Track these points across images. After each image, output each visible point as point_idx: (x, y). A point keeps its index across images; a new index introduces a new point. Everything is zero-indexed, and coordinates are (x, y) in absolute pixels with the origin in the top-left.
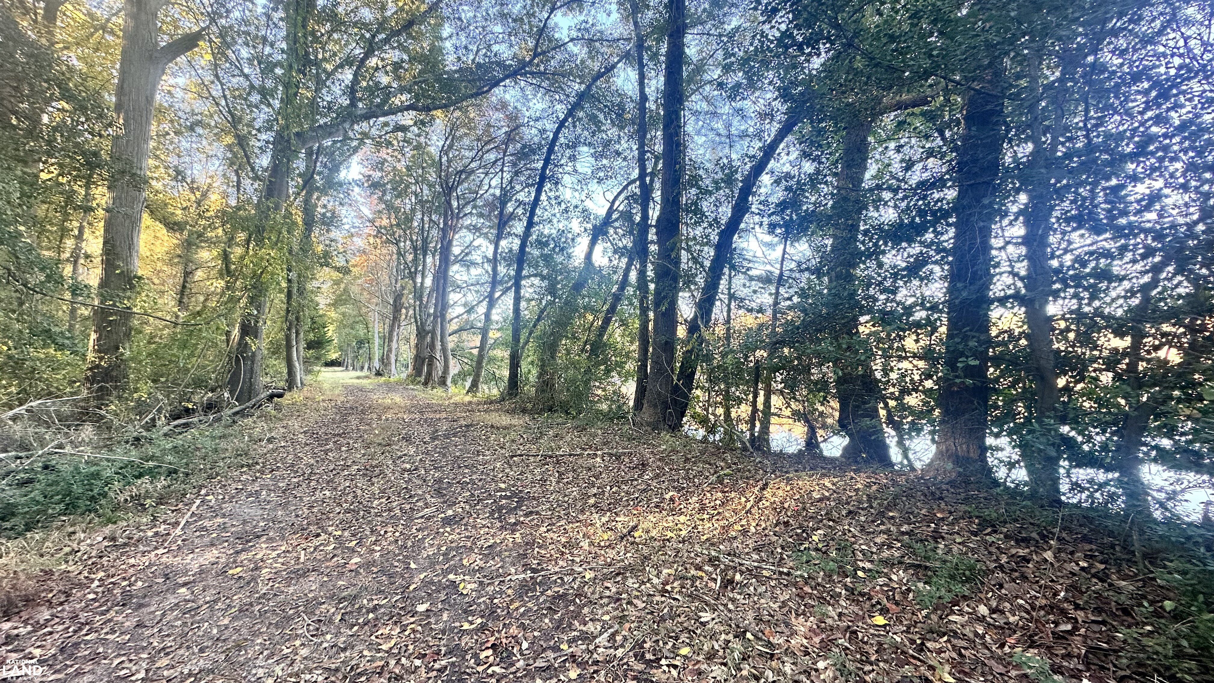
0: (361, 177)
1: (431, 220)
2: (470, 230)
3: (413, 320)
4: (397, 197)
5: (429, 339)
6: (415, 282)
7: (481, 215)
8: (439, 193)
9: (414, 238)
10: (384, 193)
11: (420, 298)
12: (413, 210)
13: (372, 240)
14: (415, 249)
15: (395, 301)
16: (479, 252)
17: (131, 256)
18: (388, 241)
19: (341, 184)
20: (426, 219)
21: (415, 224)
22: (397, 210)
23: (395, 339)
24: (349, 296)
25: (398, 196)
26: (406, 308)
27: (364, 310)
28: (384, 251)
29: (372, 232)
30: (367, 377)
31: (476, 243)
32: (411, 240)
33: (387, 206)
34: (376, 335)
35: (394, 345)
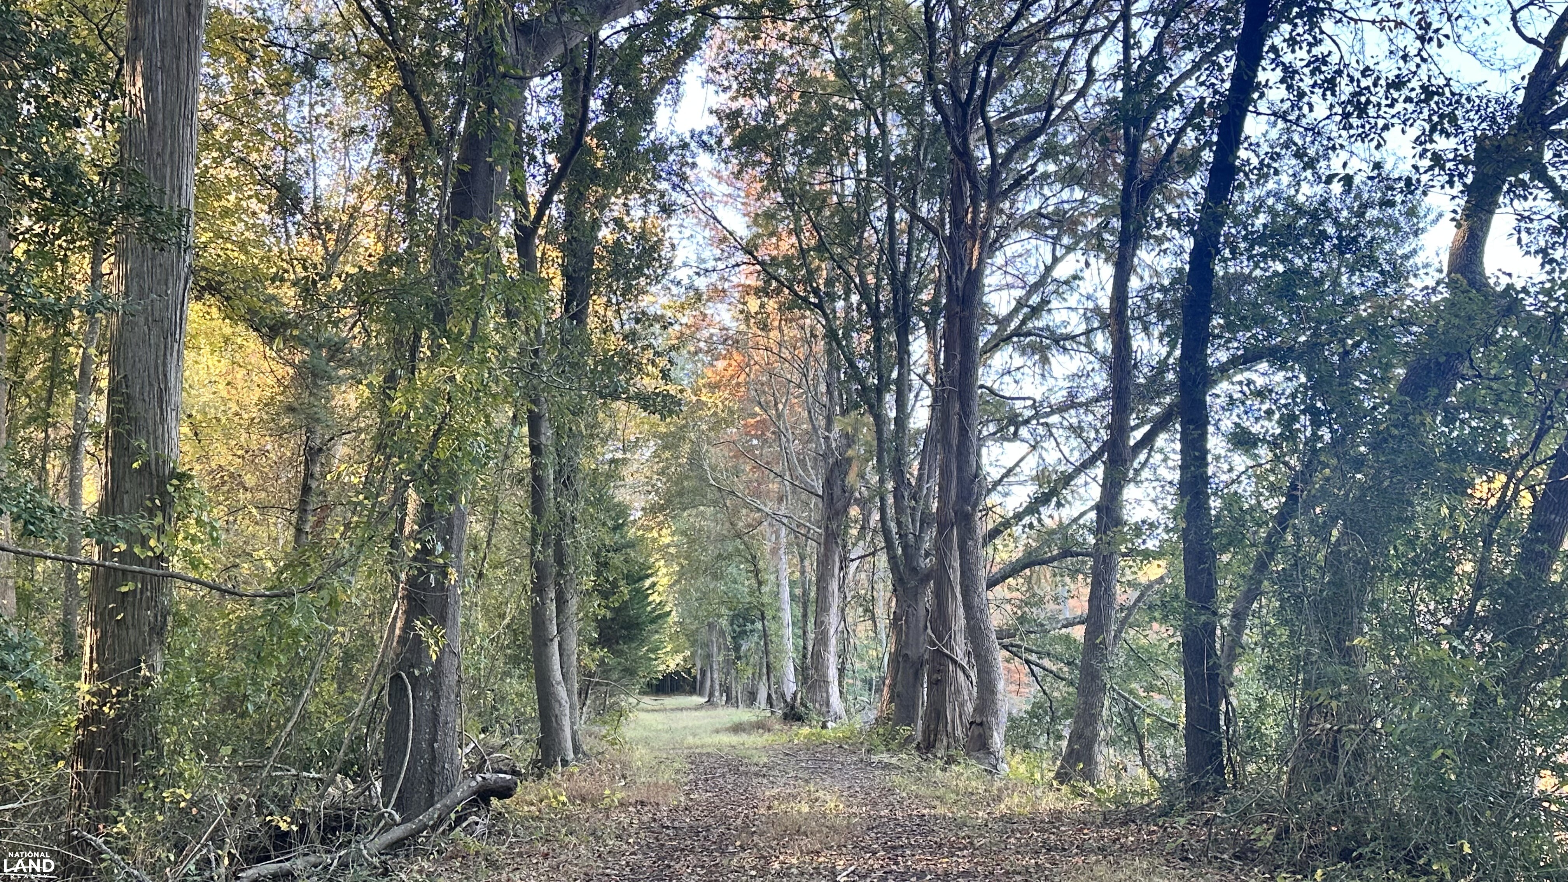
0: (713, 120)
1: (915, 217)
2: (1039, 231)
3: (880, 542)
4: (815, 162)
5: (928, 597)
6: (880, 421)
7: (1070, 178)
8: (936, 128)
9: (871, 280)
10: (777, 156)
11: (898, 470)
12: (863, 198)
13: (753, 305)
14: (874, 313)
15: (828, 483)
16: (1073, 300)
17: (163, 420)
18: (799, 302)
19: (659, 151)
20: (901, 215)
21: (870, 236)
22: (819, 201)
23: (835, 603)
24: (703, 479)
25: (821, 158)
26: (863, 503)
27: (745, 518)
28: (792, 332)
29: (753, 281)
30: (760, 726)
31: (1061, 272)
32: (863, 290)
33: (788, 194)
34: (786, 595)
35: (833, 620)
